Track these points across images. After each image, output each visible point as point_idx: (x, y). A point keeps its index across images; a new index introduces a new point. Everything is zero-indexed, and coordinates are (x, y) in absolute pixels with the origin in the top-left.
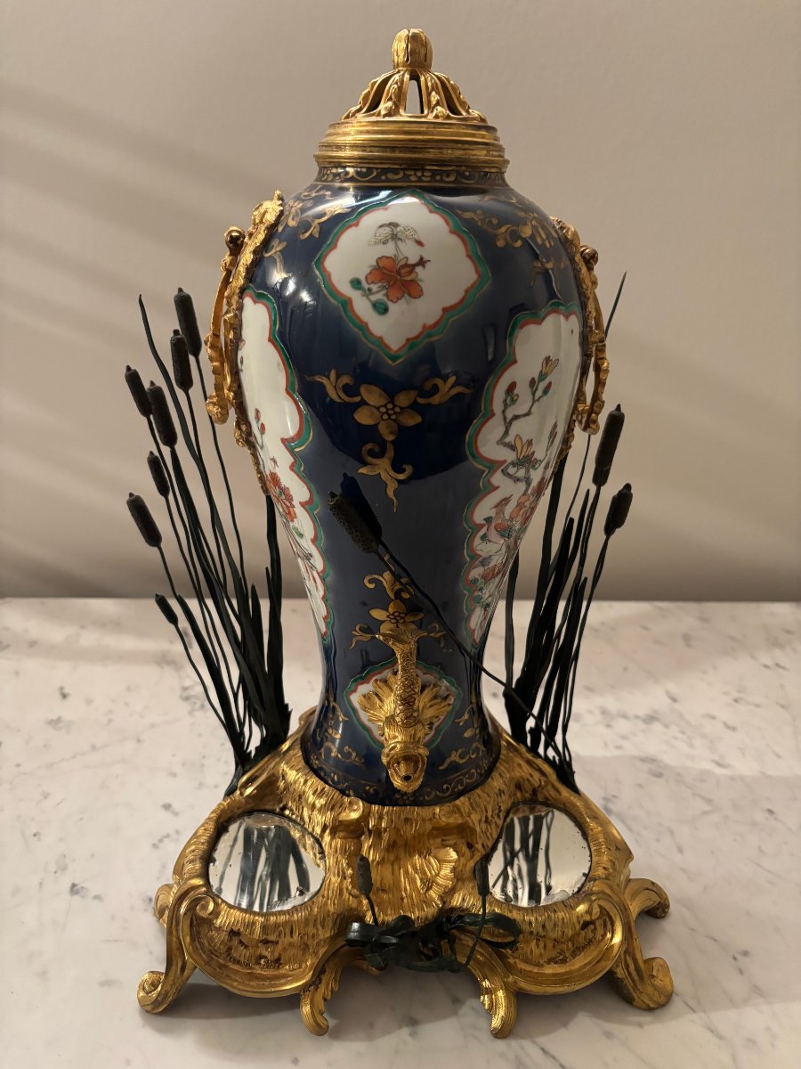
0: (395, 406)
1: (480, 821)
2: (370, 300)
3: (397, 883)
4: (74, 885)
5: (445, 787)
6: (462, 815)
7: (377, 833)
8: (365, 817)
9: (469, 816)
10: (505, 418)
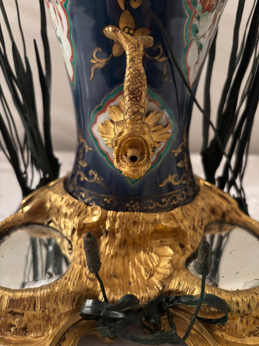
1: (190, 227)
3: (126, 273)
5: (163, 200)
6: (177, 222)
7: (112, 233)
8: (102, 220)
9: (182, 222)
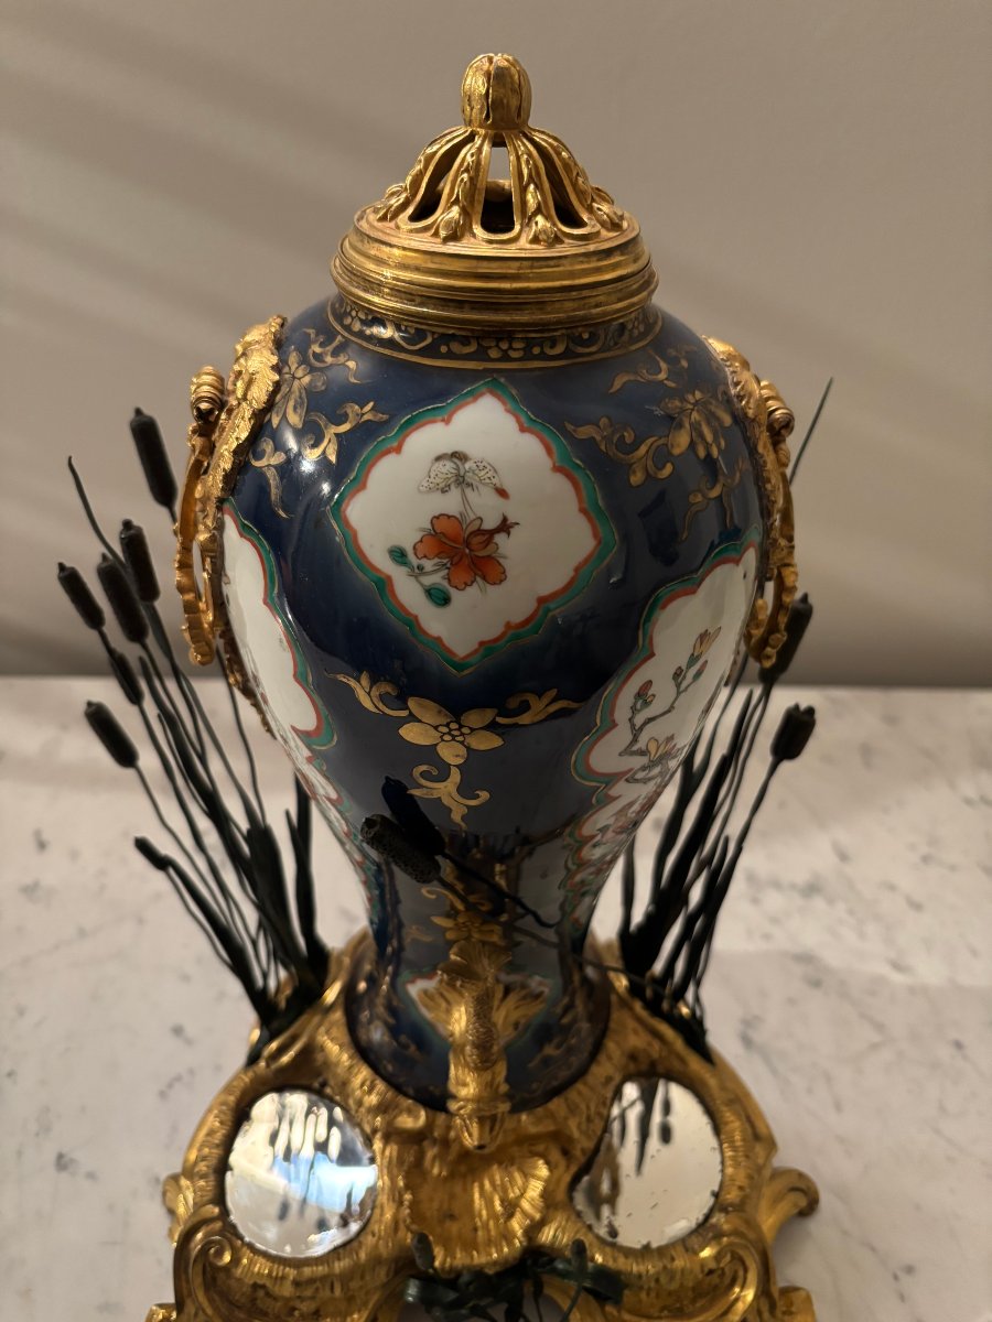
0: (461, 726)
2: (422, 585)
3: (469, 1205)
4: (60, 1156)
6: (556, 1121)
9: (565, 1121)
10: (633, 726)
